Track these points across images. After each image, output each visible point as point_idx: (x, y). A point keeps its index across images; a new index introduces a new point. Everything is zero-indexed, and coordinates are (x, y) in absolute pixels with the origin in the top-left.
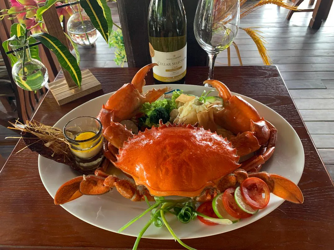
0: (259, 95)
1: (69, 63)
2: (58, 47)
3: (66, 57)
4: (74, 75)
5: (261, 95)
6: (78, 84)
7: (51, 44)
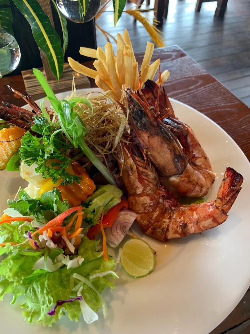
0: (178, 80)
1: (48, 43)
2: (36, 14)
3: (46, 31)
4: (53, 62)
5: (179, 79)
6: (57, 75)
7: (27, 8)
